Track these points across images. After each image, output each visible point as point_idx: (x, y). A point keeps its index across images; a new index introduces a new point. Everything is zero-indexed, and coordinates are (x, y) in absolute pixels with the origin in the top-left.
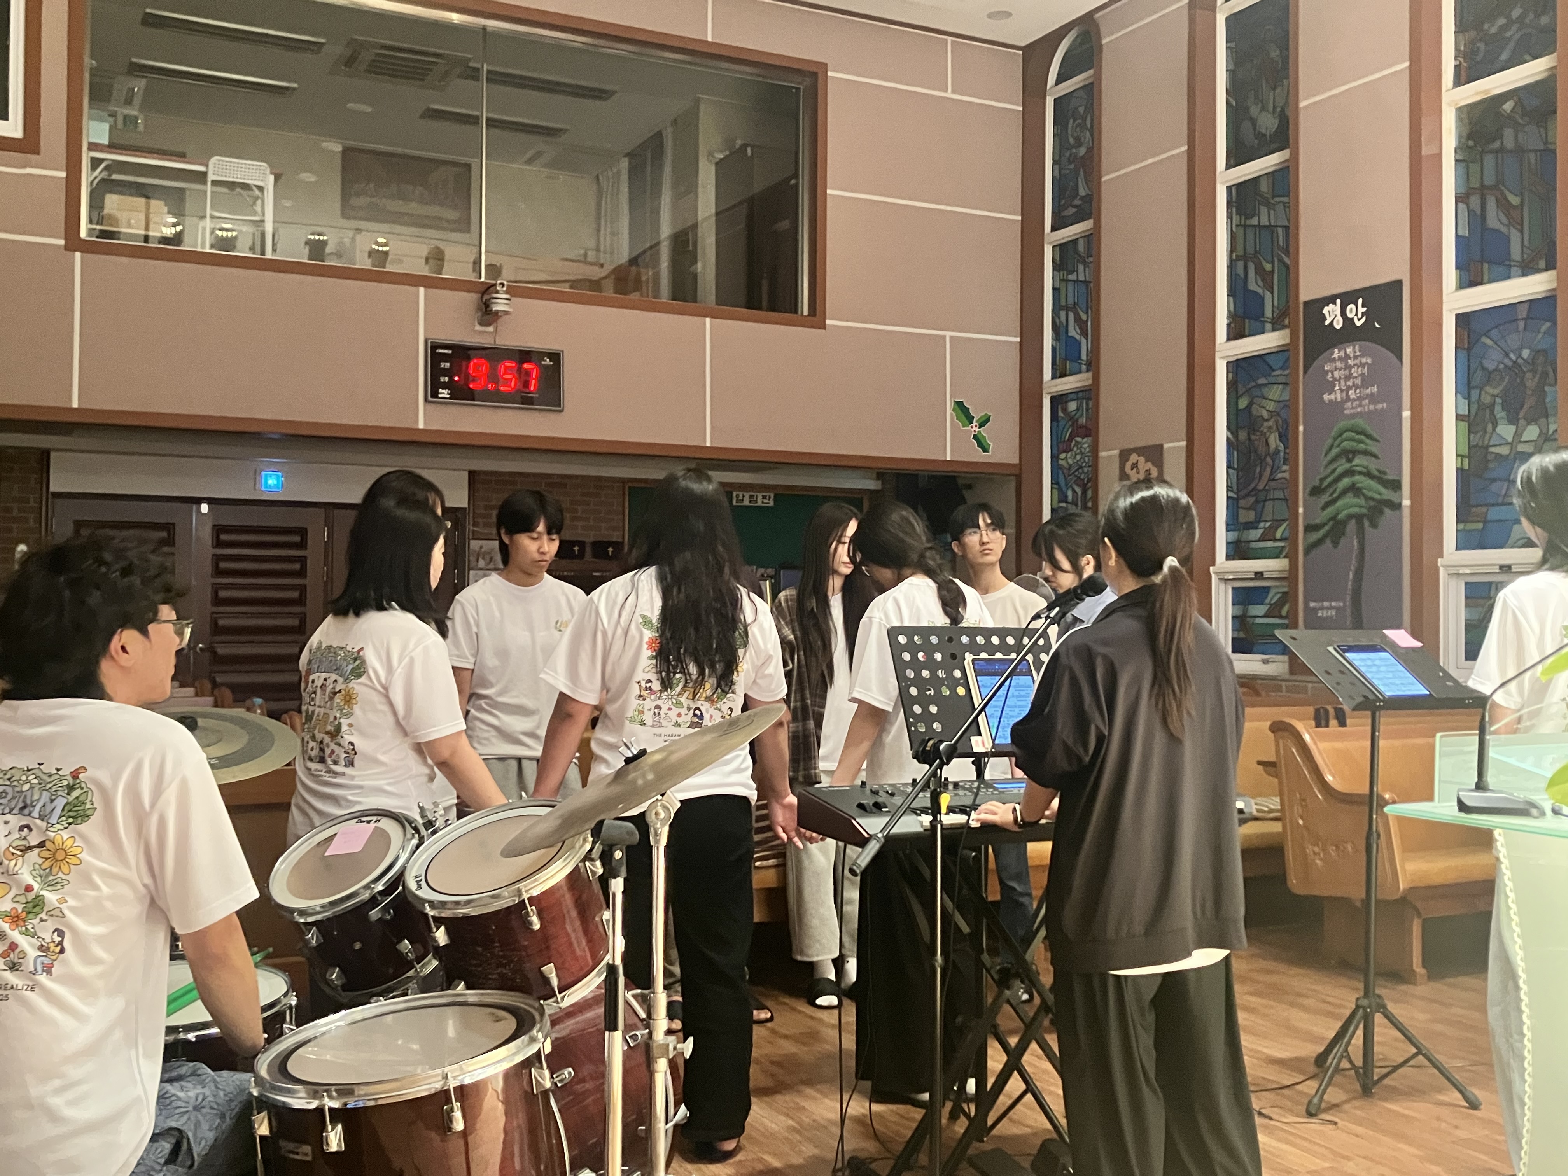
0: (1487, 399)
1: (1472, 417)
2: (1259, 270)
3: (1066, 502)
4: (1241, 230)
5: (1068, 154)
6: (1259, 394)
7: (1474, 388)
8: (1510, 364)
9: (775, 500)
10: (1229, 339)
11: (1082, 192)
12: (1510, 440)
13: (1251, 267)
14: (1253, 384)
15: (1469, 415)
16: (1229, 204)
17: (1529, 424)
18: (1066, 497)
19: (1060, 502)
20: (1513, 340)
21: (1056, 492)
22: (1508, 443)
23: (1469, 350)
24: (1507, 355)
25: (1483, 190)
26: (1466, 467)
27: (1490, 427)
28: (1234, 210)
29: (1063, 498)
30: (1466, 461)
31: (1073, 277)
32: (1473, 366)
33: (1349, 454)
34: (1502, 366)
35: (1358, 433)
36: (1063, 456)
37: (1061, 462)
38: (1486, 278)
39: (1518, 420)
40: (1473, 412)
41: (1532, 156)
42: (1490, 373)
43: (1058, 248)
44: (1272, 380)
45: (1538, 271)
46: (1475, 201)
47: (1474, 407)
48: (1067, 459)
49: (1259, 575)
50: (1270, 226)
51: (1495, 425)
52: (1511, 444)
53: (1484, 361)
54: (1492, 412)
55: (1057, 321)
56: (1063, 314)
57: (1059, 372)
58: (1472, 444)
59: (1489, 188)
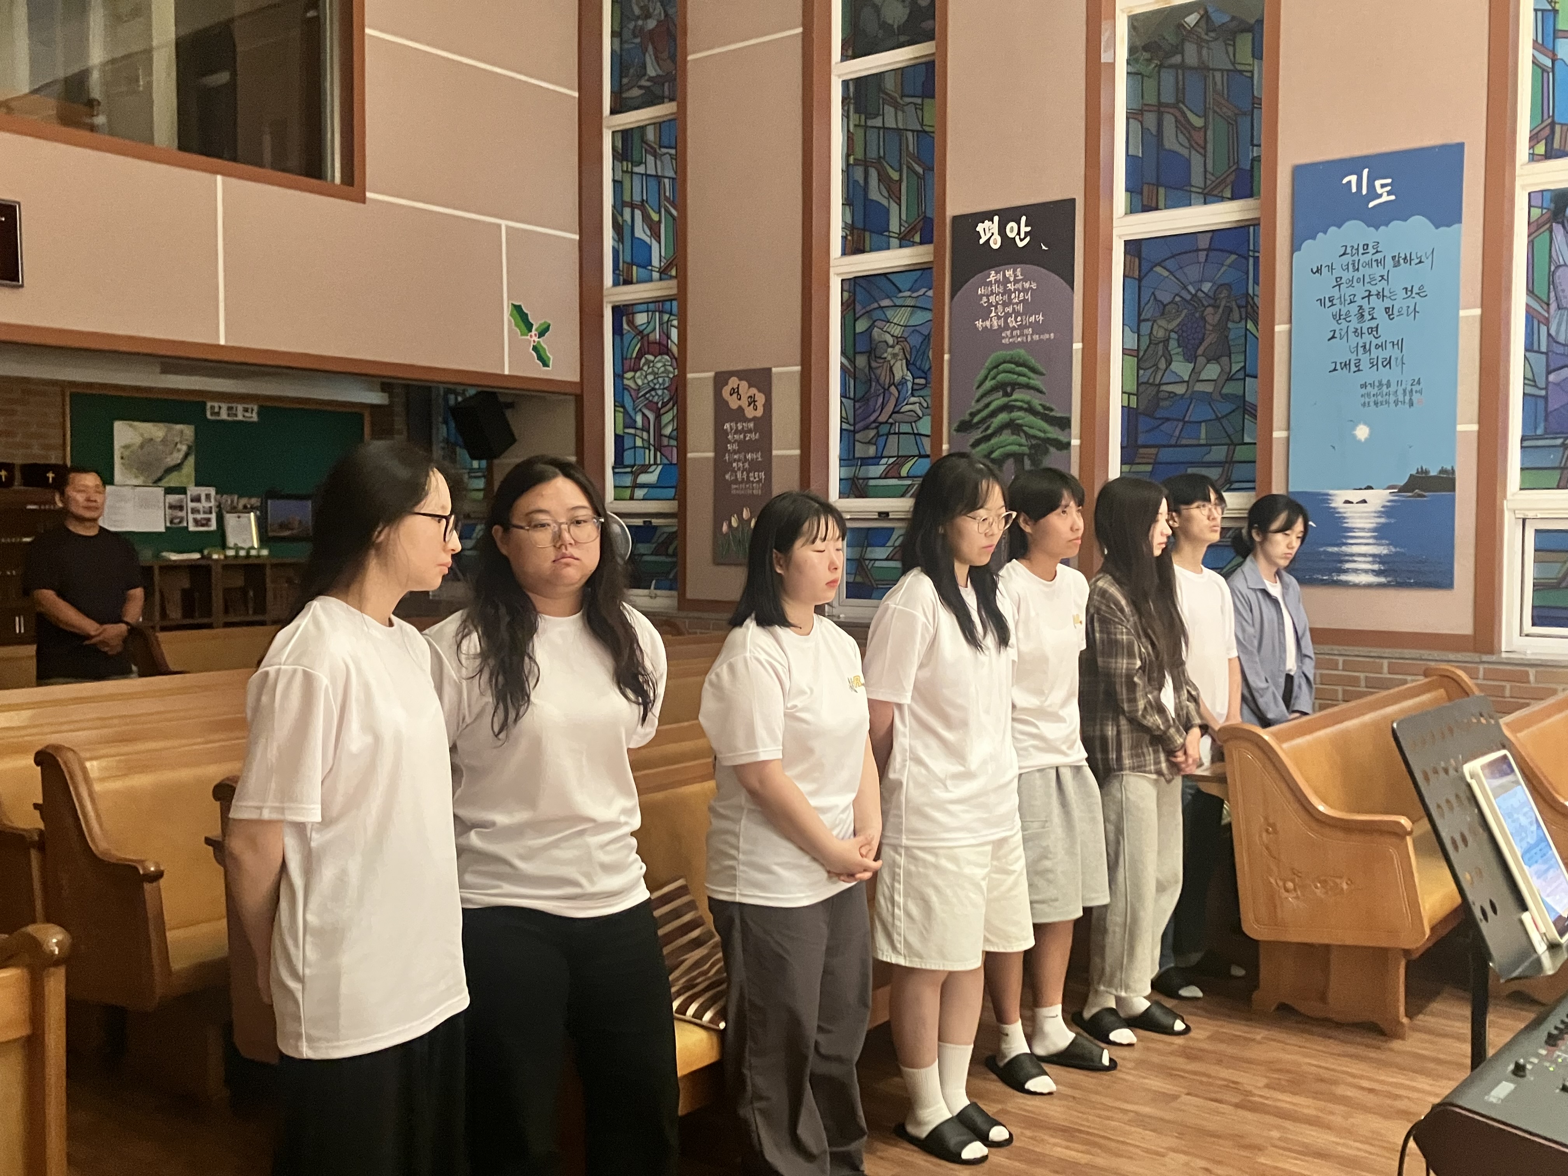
0: (1160, 334)
1: (1141, 354)
2: (883, 178)
3: (636, 428)
4: (860, 132)
5: (631, 25)
6: (883, 317)
7: (1144, 320)
8: (1188, 297)
9: (259, 414)
10: (844, 253)
11: (651, 72)
12: (1186, 378)
13: (873, 174)
14: (875, 305)
15: (1138, 350)
16: (845, 100)
17: (1209, 361)
18: (635, 422)
19: (625, 427)
20: (1193, 272)
21: (620, 416)
22: (1184, 382)
23: (1140, 280)
24: (1185, 288)
25: (1160, 108)
26: (1134, 405)
27: (1162, 365)
28: (852, 107)
29: (630, 423)
30: (1134, 399)
31: (640, 169)
32: (1145, 297)
33: (1005, 388)
34: (1178, 299)
35: (1018, 364)
36: (629, 375)
37: (626, 382)
38: (1161, 204)
39: (1196, 358)
40: (1143, 347)
41: (1218, 75)
42: (1165, 306)
43: (619, 135)
44: (898, 302)
45: (1222, 199)
46: (1150, 120)
47: (1145, 342)
48: (635, 380)
49: (884, 515)
50: (898, 129)
51: (1169, 363)
52: (1188, 382)
53: (1157, 293)
54: (1166, 347)
55: (620, 219)
56: (627, 211)
57: (623, 279)
58: (1141, 381)
59: (1167, 105)
